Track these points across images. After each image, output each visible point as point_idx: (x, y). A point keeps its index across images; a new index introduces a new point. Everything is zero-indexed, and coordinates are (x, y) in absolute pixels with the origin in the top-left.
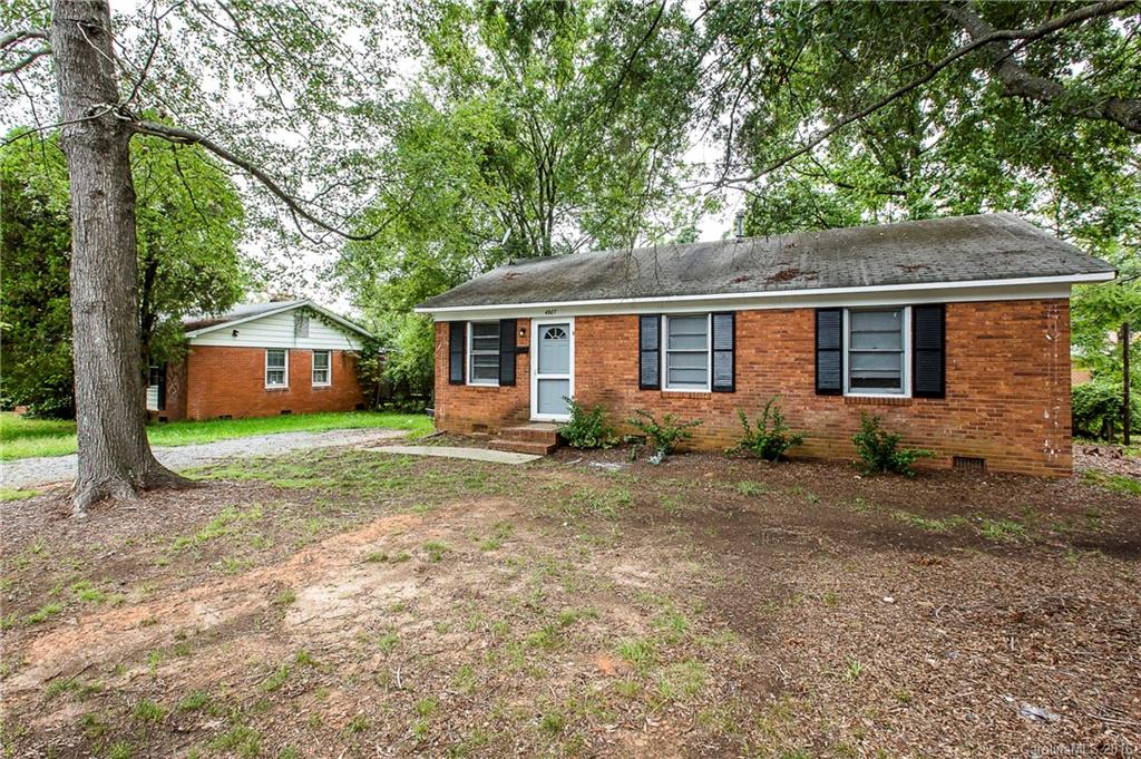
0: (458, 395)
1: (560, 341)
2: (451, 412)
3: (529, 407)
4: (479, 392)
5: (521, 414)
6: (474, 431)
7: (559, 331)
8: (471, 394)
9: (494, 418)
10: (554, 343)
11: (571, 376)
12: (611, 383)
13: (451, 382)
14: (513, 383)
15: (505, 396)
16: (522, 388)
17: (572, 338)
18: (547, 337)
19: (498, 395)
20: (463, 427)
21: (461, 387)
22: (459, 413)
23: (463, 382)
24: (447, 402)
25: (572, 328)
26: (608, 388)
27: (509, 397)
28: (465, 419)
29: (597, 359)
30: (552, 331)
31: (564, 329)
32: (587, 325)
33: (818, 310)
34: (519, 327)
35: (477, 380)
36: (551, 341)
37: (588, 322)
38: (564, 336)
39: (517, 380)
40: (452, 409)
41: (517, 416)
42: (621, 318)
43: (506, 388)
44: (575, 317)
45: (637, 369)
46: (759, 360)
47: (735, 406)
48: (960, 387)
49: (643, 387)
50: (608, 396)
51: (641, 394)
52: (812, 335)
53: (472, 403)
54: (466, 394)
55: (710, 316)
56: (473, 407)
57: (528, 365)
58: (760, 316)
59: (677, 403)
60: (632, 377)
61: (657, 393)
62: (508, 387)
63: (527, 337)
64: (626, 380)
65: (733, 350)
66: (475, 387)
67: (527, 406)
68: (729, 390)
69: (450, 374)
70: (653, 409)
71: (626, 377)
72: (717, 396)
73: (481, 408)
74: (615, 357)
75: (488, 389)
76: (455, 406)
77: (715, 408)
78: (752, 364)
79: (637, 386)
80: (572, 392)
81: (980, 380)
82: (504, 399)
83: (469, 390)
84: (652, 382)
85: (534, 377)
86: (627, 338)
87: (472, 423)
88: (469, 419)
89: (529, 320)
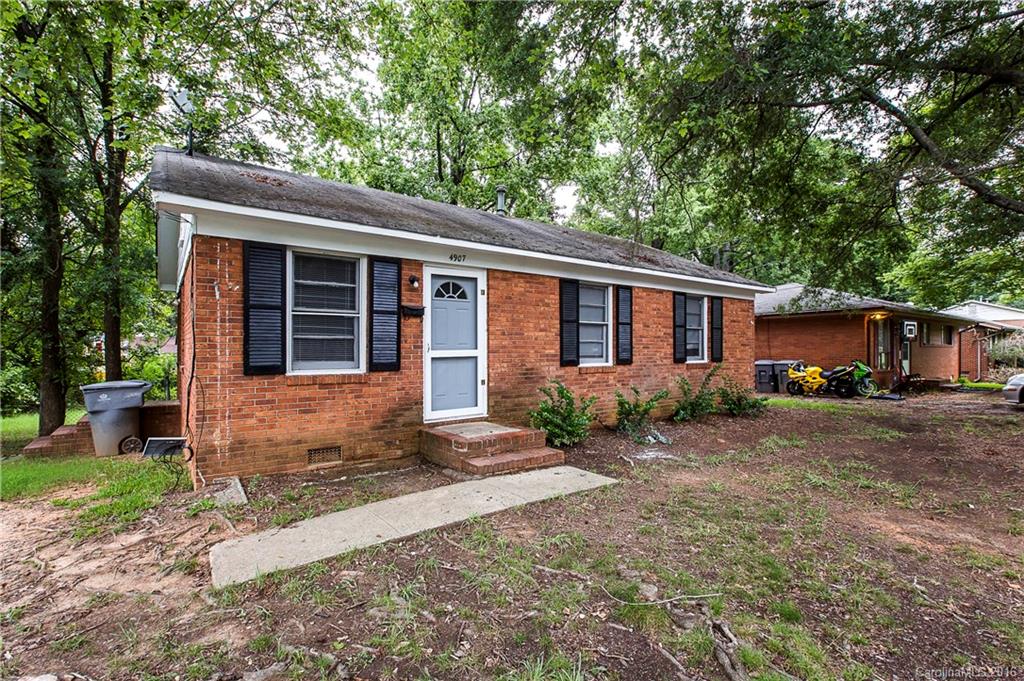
0: (268, 396)
1: (457, 303)
3: (422, 403)
4: (323, 386)
5: (409, 416)
6: (310, 461)
7: (457, 288)
8: (306, 393)
9: (356, 429)
10: (451, 304)
11: (481, 353)
12: (532, 360)
13: (249, 370)
14: (395, 367)
15: (379, 389)
16: (411, 373)
17: (482, 301)
18: (439, 294)
19: (364, 389)
20: (282, 460)
21: (278, 378)
23: (280, 369)
24: (238, 414)
25: (482, 285)
26: (529, 366)
27: (386, 390)
29: (516, 329)
30: (445, 287)
31: (466, 287)
32: (504, 283)
33: (675, 293)
34: (406, 273)
35: (302, 364)
36: (445, 301)
37: (505, 279)
38: (463, 296)
39: (402, 361)
40: (252, 428)
41: (401, 420)
42: (541, 280)
43: (380, 377)
44: (488, 270)
45: (558, 343)
46: (645, 334)
47: (631, 377)
48: (726, 354)
49: (564, 363)
50: (530, 376)
51: (561, 372)
52: (672, 314)
53: (307, 408)
54: (291, 392)
55: (611, 289)
56: (307, 417)
57: (420, 336)
58: (645, 294)
59: (591, 379)
60: (553, 352)
61: (576, 369)
62: (386, 374)
63: (419, 291)
64: (547, 355)
65: (631, 324)
66: (314, 377)
67: (420, 402)
68: (628, 362)
69: (246, 354)
70: (572, 388)
71: (547, 352)
72: (620, 369)
73: (328, 416)
74: (535, 329)
75: (344, 380)
76: (262, 420)
77: (619, 381)
78: (641, 337)
79: (558, 363)
80: (482, 374)
81: (732, 349)
82: (376, 395)
83: (299, 382)
84: (573, 357)
85: (428, 355)
86: (548, 305)
87: (304, 448)
88: (299, 442)
89: (420, 264)
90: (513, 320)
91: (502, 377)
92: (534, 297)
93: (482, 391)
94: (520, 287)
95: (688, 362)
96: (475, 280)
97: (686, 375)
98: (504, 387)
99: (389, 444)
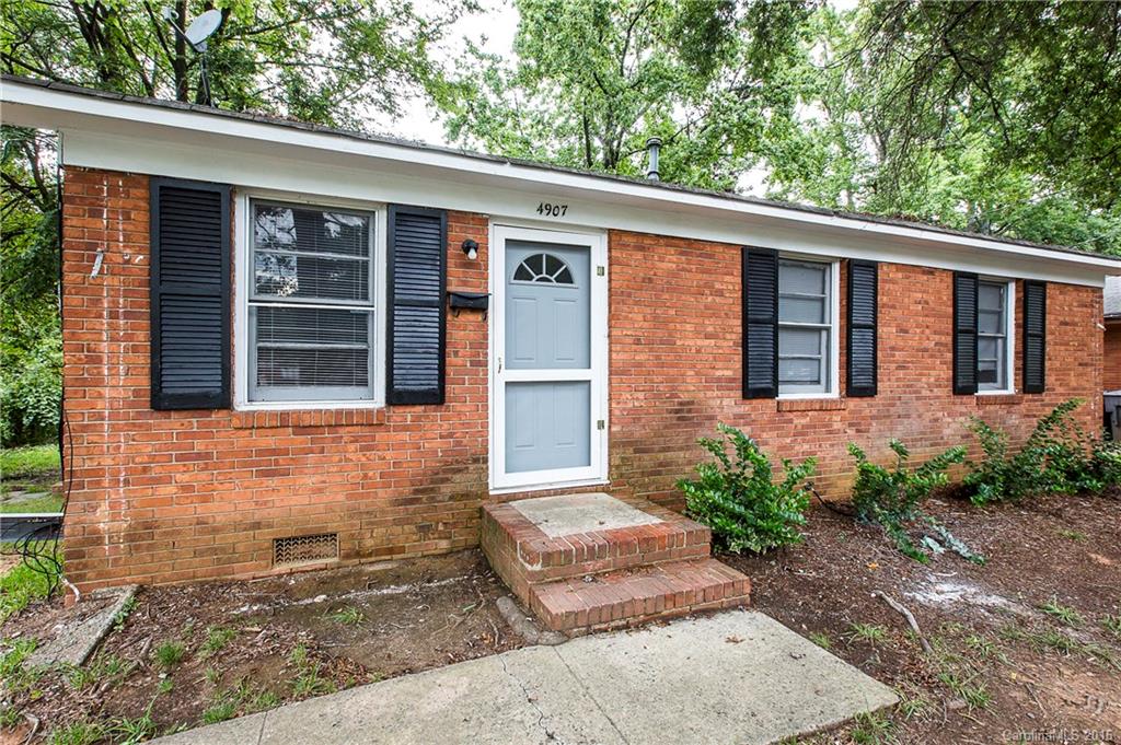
0: (199, 446)
1: (555, 289)
2: (159, 514)
3: (486, 461)
4: (301, 429)
5: (460, 483)
6: (279, 558)
7: (554, 264)
8: (270, 441)
9: (363, 504)
10: (542, 292)
11: (598, 374)
12: (690, 388)
13: (162, 401)
14: (436, 398)
15: (406, 436)
16: (467, 408)
17: (600, 286)
18: (521, 274)
19: (380, 436)
20: (227, 555)
21: (217, 415)
22: (202, 510)
23: (224, 401)
24: (141, 475)
25: (600, 257)
26: (684, 397)
27: (430, 433)
28: (237, 526)
29: (660, 333)
30: (534, 262)
31: (571, 261)
32: (639, 255)
33: (957, 275)
34: (457, 235)
35: (273, 391)
36: (532, 288)
37: (642, 248)
38: (566, 278)
39: (448, 387)
40: (169, 501)
41: (446, 489)
42: (708, 249)
43: (408, 414)
44: (610, 232)
45: (738, 358)
46: (901, 344)
47: (873, 417)
48: (1050, 380)
49: (749, 393)
50: (686, 414)
51: (745, 408)
52: (951, 310)
53: (270, 466)
54: (241, 440)
55: (836, 268)
56: (273, 482)
57: (482, 344)
58: (900, 275)
59: (800, 421)
60: (729, 373)
61: (771, 403)
62: (419, 409)
63: (480, 268)
64: (719, 380)
65: (874, 328)
66: (284, 415)
67: (481, 459)
68: (870, 391)
69: (155, 372)
70: (764, 435)
71: (719, 373)
72: (853, 403)
73: (311, 481)
74: (697, 333)
75: (340, 420)
76: (187, 488)
77: (851, 425)
78: (893, 349)
79: (739, 393)
80: (600, 411)
81: (1063, 372)
82: (402, 445)
83: (254, 423)
84: (766, 383)
85: (497, 379)
86: (720, 293)
87: (266, 536)
88: (257, 525)
89: (482, 221)
90: (656, 318)
91: (635, 416)
92: (693, 279)
93: (600, 440)
94: (669, 261)
95: (980, 393)
96: (587, 249)
97: (977, 413)
98: (638, 432)
99: (424, 530)
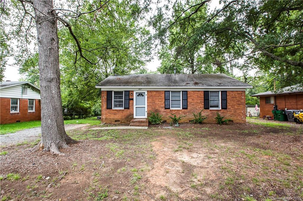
0: (110, 112)
2: (107, 117)
3: (133, 115)
4: (117, 111)
5: (131, 117)
6: (115, 122)
7: (142, 94)
8: (115, 112)
9: (122, 118)
10: (140, 97)
11: (146, 106)
12: (157, 108)
13: (107, 108)
14: (128, 108)
16: (132, 109)
17: (146, 97)
18: (138, 96)
19: (123, 112)
20: (112, 121)
21: (111, 110)
22: (110, 117)
23: (111, 108)
24: (106, 114)
27: (127, 112)
28: (112, 119)
29: (153, 102)
30: (139, 94)
31: (143, 94)
32: (150, 93)
33: (205, 91)
35: (115, 108)
38: (143, 96)
39: (130, 107)
40: (108, 116)
41: (129, 117)
42: (160, 91)
43: (126, 110)
44: (147, 91)
45: (164, 104)
46: (193, 102)
47: (187, 112)
48: (229, 107)
49: (166, 108)
50: (156, 111)
51: (165, 110)
52: (203, 96)
53: (115, 114)
54: (113, 112)
55: (181, 92)
56: (115, 115)
57: (133, 103)
58: (192, 92)
59: (174, 112)
60: (163, 106)
61: (169, 110)
62: (127, 109)
65: (187, 100)
66: (116, 110)
67: (133, 114)
68: (186, 109)
69: (107, 106)
70: (168, 114)
71: (161, 106)
72: (183, 110)
73: (118, 115)
75: (120, 110)
76: (109, 115)
77: (183, 113)
78: (191, 103)
79: (164, 108)
80: (146, 110)
81: (232, 106)
82: (125, 113)
83: (114, 110)
84: (168, 107)
85: (135, 107)
87: (114, 120)
88: (114, 119)
89: (133, 91)
90: (152, 100)
91: (150, 111)
92: (158, 95)
93: (146, 113)
94: (154, 93)
95: (210, 109)
96: (145, 93)
98: (150, 113)
99: (127, 121)
